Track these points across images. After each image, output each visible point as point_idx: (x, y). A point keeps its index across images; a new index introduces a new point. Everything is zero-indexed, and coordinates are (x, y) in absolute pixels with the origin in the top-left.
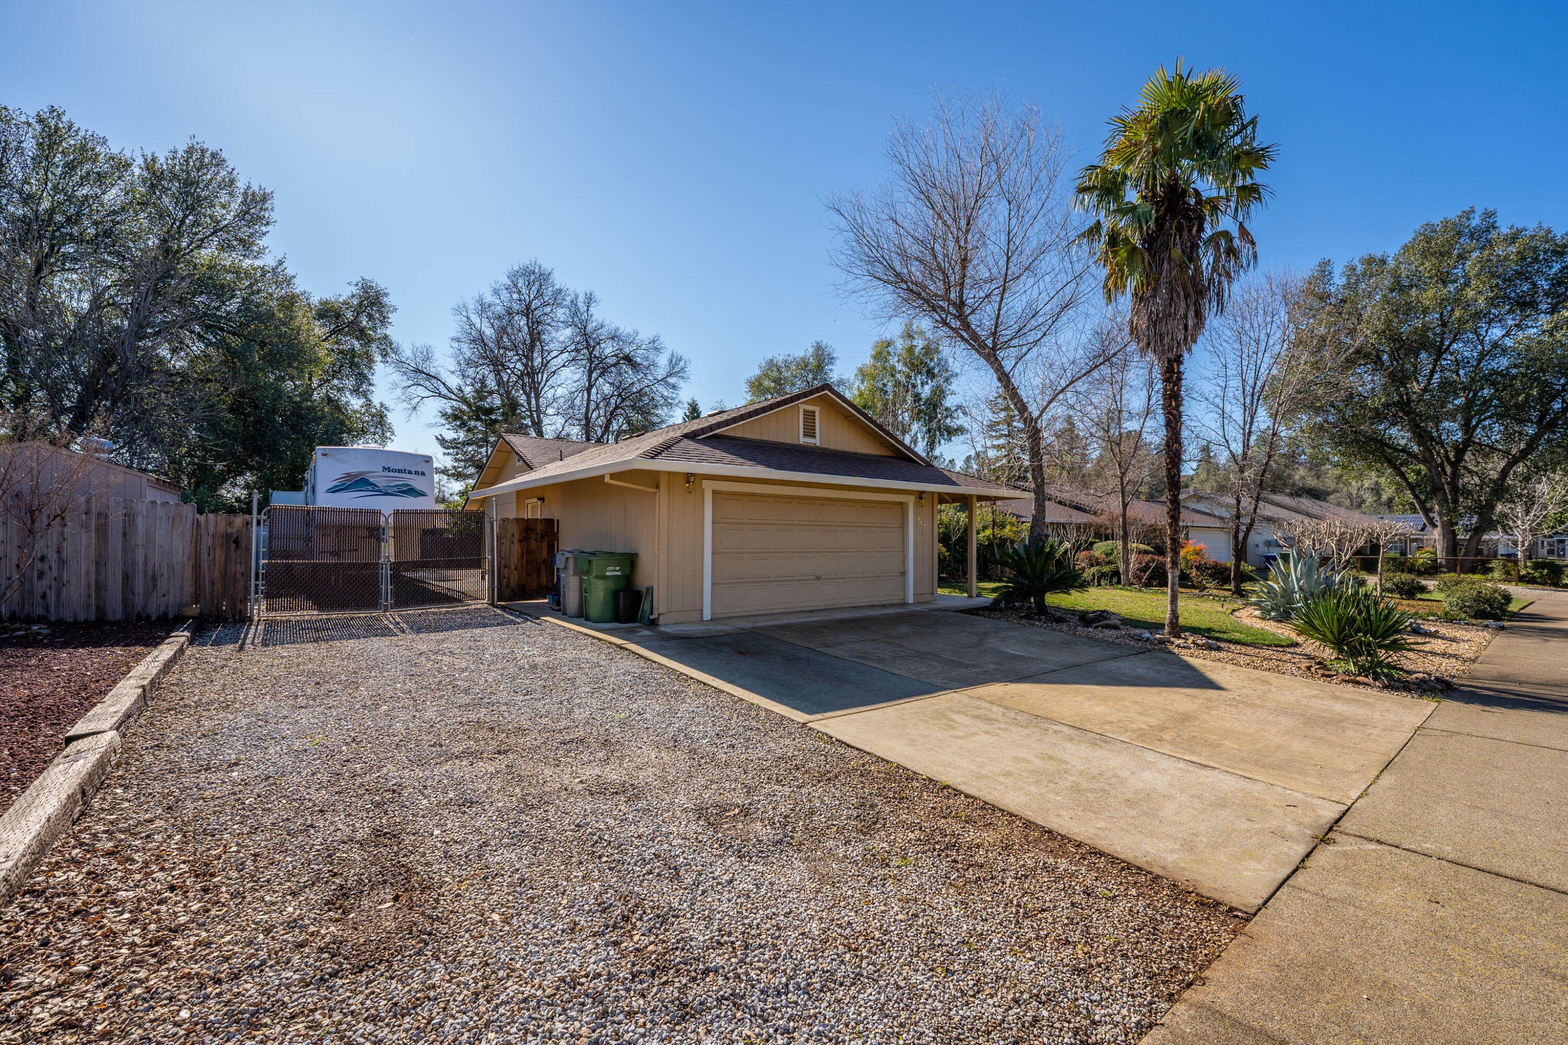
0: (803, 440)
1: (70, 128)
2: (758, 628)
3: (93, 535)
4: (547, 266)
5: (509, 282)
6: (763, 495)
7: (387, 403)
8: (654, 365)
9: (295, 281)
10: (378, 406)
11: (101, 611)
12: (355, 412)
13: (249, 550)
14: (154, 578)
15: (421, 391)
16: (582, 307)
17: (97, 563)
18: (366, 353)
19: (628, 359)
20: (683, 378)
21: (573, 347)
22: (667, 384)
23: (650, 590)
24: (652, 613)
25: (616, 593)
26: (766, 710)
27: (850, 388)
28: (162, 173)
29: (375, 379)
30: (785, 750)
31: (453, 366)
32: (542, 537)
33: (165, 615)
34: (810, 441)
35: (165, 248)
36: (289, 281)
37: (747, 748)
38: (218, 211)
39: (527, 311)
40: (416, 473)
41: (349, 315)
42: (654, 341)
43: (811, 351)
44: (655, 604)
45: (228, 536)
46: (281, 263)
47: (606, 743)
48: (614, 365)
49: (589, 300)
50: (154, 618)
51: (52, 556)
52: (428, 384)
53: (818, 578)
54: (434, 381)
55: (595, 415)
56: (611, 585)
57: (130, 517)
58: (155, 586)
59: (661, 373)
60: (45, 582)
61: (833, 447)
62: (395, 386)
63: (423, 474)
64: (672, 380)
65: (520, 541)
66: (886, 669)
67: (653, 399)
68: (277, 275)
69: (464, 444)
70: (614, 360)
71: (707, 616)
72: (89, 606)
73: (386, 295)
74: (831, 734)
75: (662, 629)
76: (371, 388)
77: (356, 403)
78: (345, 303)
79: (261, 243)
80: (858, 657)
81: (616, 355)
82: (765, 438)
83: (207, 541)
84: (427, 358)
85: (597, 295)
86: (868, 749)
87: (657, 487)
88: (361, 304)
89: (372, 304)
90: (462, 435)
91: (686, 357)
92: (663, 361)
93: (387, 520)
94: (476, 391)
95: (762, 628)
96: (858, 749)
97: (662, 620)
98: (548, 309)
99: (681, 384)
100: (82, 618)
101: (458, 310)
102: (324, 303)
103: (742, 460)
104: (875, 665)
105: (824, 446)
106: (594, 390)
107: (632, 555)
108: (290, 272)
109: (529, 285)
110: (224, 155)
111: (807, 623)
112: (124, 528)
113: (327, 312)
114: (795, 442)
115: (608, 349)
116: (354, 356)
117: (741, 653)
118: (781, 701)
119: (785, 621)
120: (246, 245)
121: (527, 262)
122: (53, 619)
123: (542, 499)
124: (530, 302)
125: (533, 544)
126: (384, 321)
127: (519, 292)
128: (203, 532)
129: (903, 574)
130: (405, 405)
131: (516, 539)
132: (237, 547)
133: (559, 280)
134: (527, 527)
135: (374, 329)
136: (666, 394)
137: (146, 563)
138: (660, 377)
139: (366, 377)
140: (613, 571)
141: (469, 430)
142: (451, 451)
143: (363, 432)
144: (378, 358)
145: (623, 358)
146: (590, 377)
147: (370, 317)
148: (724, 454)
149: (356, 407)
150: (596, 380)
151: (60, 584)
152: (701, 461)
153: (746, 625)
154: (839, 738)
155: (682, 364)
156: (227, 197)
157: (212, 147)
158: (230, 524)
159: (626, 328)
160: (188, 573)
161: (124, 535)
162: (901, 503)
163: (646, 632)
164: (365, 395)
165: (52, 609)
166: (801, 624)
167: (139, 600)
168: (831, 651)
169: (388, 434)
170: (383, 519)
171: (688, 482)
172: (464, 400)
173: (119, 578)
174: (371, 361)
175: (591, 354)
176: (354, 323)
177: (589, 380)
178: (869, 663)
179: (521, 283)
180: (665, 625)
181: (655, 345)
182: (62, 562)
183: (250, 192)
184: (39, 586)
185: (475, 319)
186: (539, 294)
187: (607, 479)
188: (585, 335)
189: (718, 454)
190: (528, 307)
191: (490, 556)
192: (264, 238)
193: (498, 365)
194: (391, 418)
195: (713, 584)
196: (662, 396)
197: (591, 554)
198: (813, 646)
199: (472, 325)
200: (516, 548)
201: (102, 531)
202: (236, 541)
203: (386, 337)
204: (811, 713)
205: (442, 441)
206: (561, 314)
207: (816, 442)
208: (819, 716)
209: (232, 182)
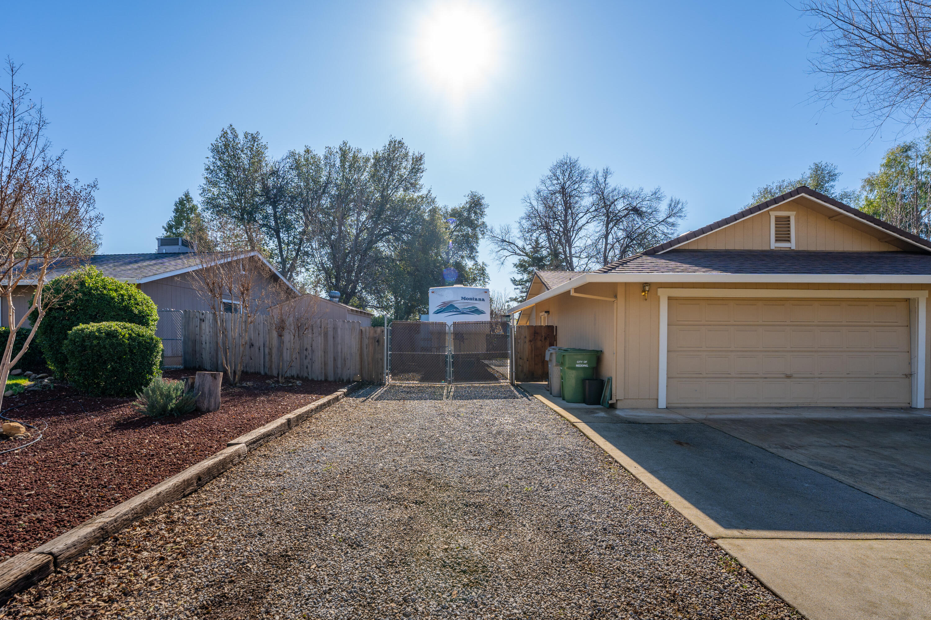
0: (774, 245)
1: (349, 149)
2: (710, 420)
3: (323, 338)
4: (574, 157)
5: (551, 174)
6: (723, 299)
7: (486, 262)
8: (656, 210)
9: (436, 200)
10: (481, 265)
11: (326, 376)
12: (470, 269)
13: (383, 346)
14: (345, 361)
15: (506, 253)
16: (601, 180)
17: (324, 352)
18: (474, 235)
19: (636, 211)
20: (680, 216)
21: (594, 208)
22: (667, 223)
23: (610, 380)
24: (611, 399)
25: (584, 381)
26: (675, 511)
27: (858, 198)
28: (379, 158)
29: (479, 249)
30: (672, 568)
31: (519, 235)
32: (545, 339)
33: (349, 379)
34: (783, 245)
35: (382, 196)
36: (433, 201)
37: (628, 553)
38: (403, 171)
39: (563, 191)
40: (480, 300)
41: (465, 214)
42: (655, 193)
43: (808, 173)
44: (614, 392)
45: (374, 338)
46: (429, 191)
47: (499, 513)
48: (625, 216)
49: (606, 173)
50: (345, 381)
51: (309, 348)
52: (509, 248)
53: (788, 377)
54: (512, 246)
55: (611, 254)
56: (582, 375)
57: (335, 329)
58: (345, 364)
59: (661, 216)
60: (307, 360)
61: (812, 248)
62: (492, 251)
63: (483, 300)
64: (670, 220)
65: (530, 341)
66: (857, 485)
67: (655, 236)
68: (428, 199)
69: (527, 281)
70: (626, 212)
71: (662, 404)
72: (322, 373)
73: (483, 198)
74: (743, 561)
75: (618, 412)
76: (477, 254)
77: (469, 264)
78: (463, 208)
79: (420, 182)
80: (821, 465)
81: (626, 209)
82: (730, 247)
83: (366, 341)
84: (508, 232)
85: (612, 169)
86: (788, 599)
87: (616, 297)
88: (470, 207)
89: (476, 205)
90: (525, 277)
91: (683, 200)
92: (663, 208)
93: (449, 328)
94: (533, 248)
95: (715, 421)
96: (774, 594)
97: (619, 405)
98: (576, 186)
99: (679, 221)
100: (320, 379)
101: (524, 200)
102: (453, 210)
103: (697, 268)
104: (842, 478)
105: (801, 249)
106: (610, 237)
107: (597, 351)
108: (433, 196)
109: (563, 173)
110: (403, 141)
111: (769, 420)
112: (333, 334)
113: (455, 214)
114: (766, 248)
115: (620, 205)
116: (468, 238)
117: (680, 443)
118: (697, 504)
119: (744, 415)
120: (414, 185)
121: (562, 158)
122: (310, 378)
123: (547, 312)
124: (565, 183)
125: (539, 343)
126: (482, 214)
127: (558, 179)
128: (364, 336)
129: (910, 375)
130: (498, 262)
131: (527, 340)
132: (378, 345)
133: (583, 164)
134: (535, 331)
135: (477, 220)
136: (666, 231)
137: (342, 352)
138: (661, 219)
139: (475, 249)
140: (582, 364)
141: (529, 273)
142: (519, 287)
143: (474, 280)
144: (480, 236)
145: (632, 210)
146: (607, 227)
147: (476, 213)
148: (679, 264)
149: (470, 266)
150: (612, 228)
151: (313, 362)
152: (652, 271)
153: (699, 415)
154: (751, 569)
155: (680, 206)
156: (406, 163)
157: (398, 139)
158: (375, 332)
159: (632, 187)
160: (358, 358)
161: (334, 338)
162: (907, 300)
163: (602, 414)
164: (473, 258)
165: (310, 374)
166: (761, 420)
167: (339, 371)
168: (786, 454)
169: (487, 280)
170: (447, 328)
171: (644, 291)
172: (527, 255)
173: (332, 359)
174: (477, 239)
175: (607, 211)
176: (468, 218)
177: (607, 230)
178: (835, 475)
179: (558, 173)
180: (622, 409)
181: (656, 196)
182: (313, 351)
183: (414, 157)
184: (306, 362)
185: (535, 203)
186: (570, 178)
187: (572, 293)
188: (603, 198)
189: (672, 264)
190: (563, 188)
191: (511, 351)
192: (421, 180)
193: (547, 228)
194: (488, 271)
195: (668, 378)
196: (664, 233)
197: (566, 350)
198: (765, 445)
199: (533, 207)
200: (527, 346)
201: (326, 335)
202: (378, 341)
203: (484, 223)
204: (727, 525)
205: (514, 281)
206: (586, 187)
207: (793, 245)
208: (735, 533)
209: (407, 154)
